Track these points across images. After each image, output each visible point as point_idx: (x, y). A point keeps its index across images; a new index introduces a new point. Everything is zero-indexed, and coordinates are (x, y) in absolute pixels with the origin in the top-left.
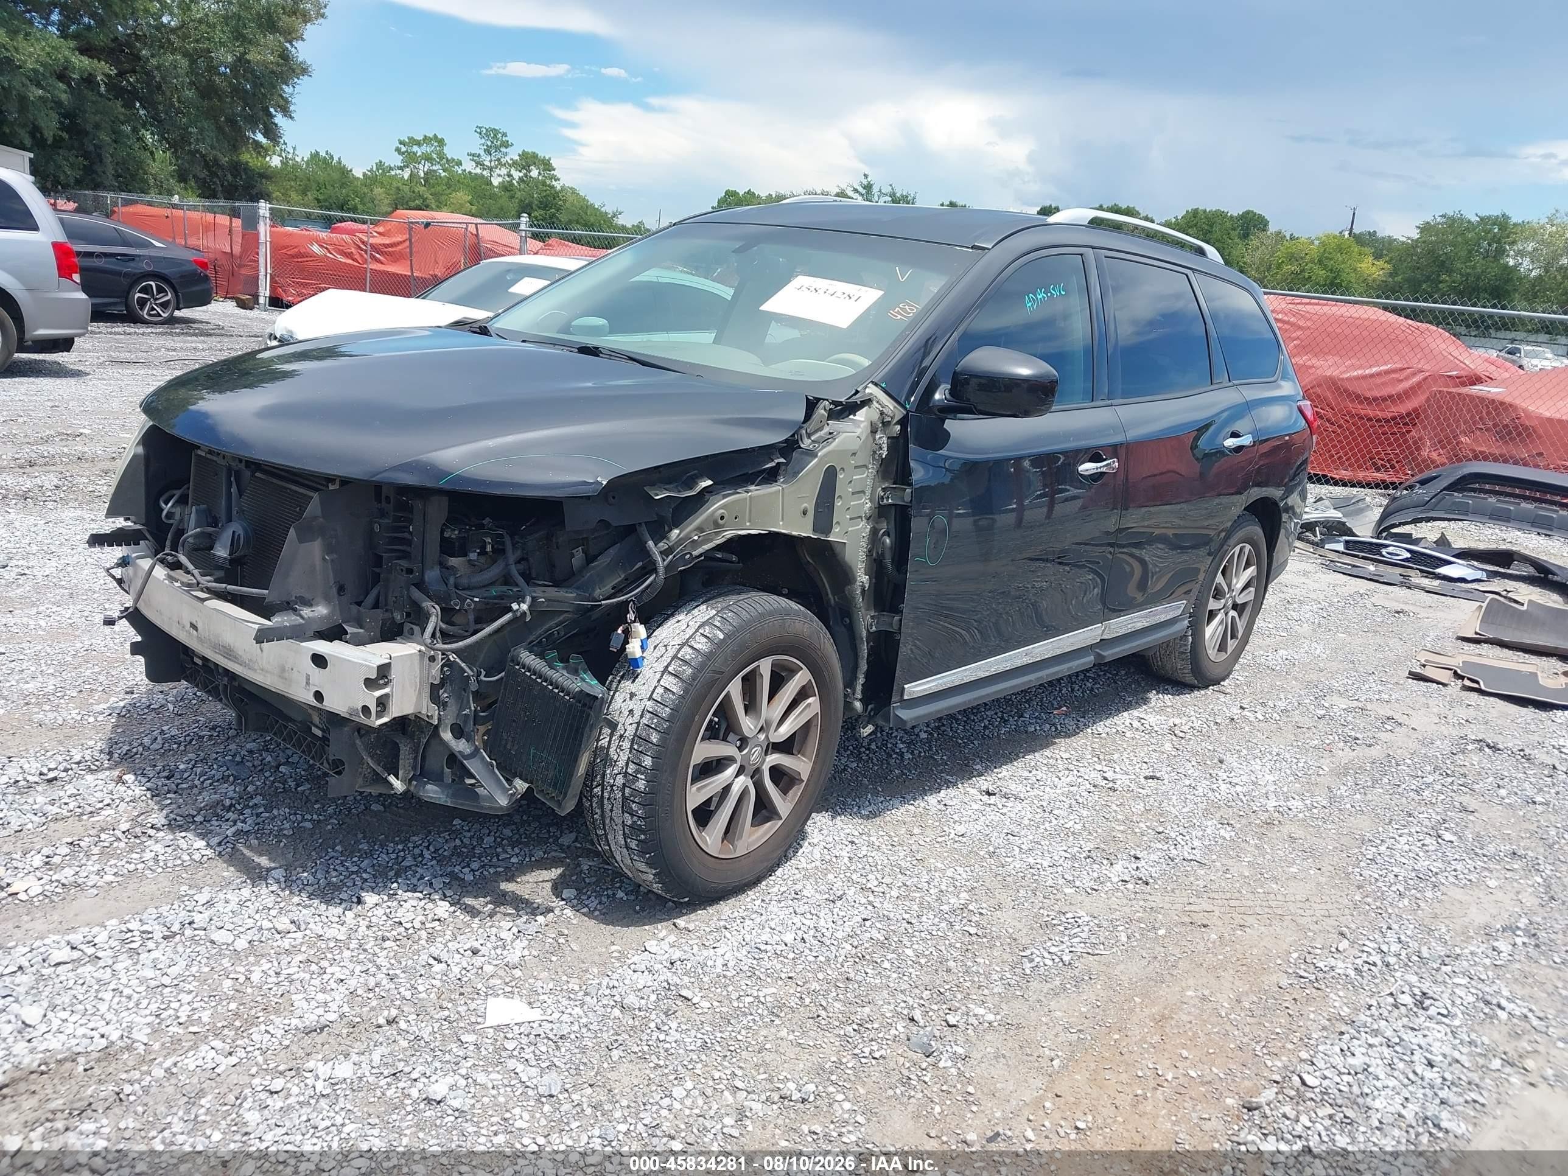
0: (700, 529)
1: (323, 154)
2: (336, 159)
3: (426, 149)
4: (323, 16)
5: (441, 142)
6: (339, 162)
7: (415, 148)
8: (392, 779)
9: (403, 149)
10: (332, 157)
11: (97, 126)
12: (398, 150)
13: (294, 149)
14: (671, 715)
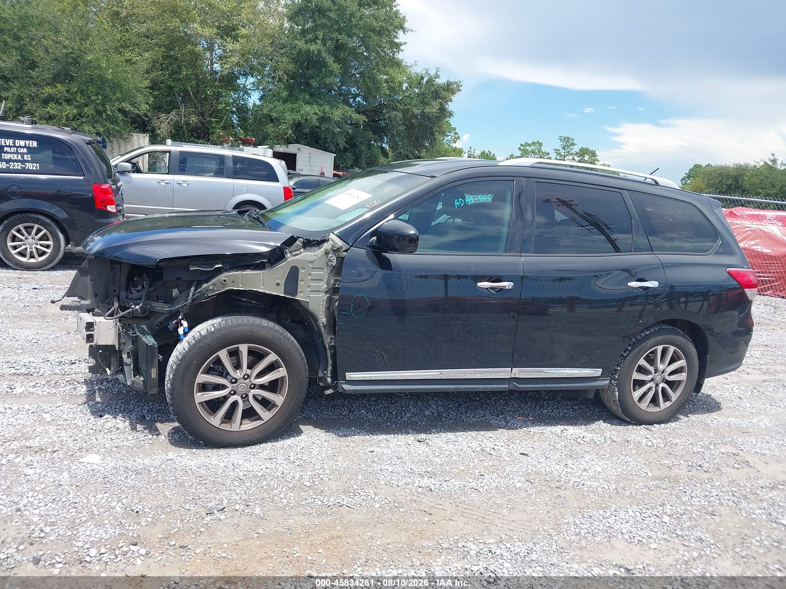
0: (214, 284)
1: (487, 152)
2: (492, 154)
3: (533, 148)
4: (460, 90)
5: (540, 144)
6: (494, 155)
7: (528, 148)
8: (107, 369)
9: (522, 148)
10: (491, 153)
11: (361, 143)
12: (519, 149)
13: (474, 150)
14: (181, 358)
